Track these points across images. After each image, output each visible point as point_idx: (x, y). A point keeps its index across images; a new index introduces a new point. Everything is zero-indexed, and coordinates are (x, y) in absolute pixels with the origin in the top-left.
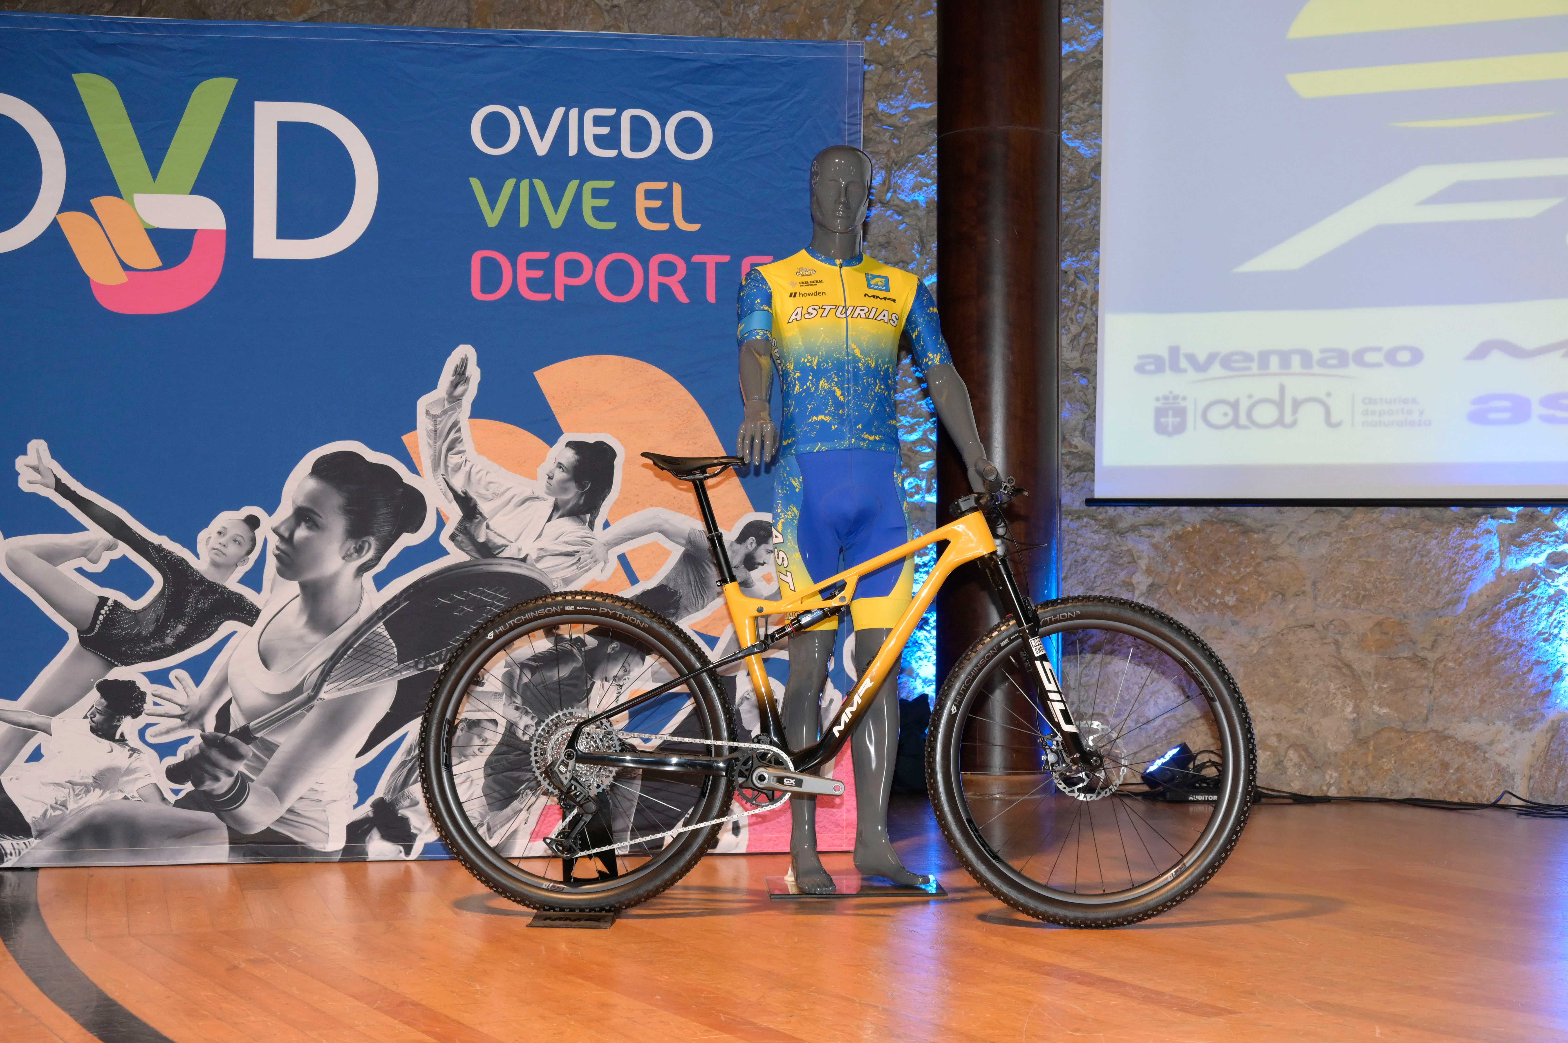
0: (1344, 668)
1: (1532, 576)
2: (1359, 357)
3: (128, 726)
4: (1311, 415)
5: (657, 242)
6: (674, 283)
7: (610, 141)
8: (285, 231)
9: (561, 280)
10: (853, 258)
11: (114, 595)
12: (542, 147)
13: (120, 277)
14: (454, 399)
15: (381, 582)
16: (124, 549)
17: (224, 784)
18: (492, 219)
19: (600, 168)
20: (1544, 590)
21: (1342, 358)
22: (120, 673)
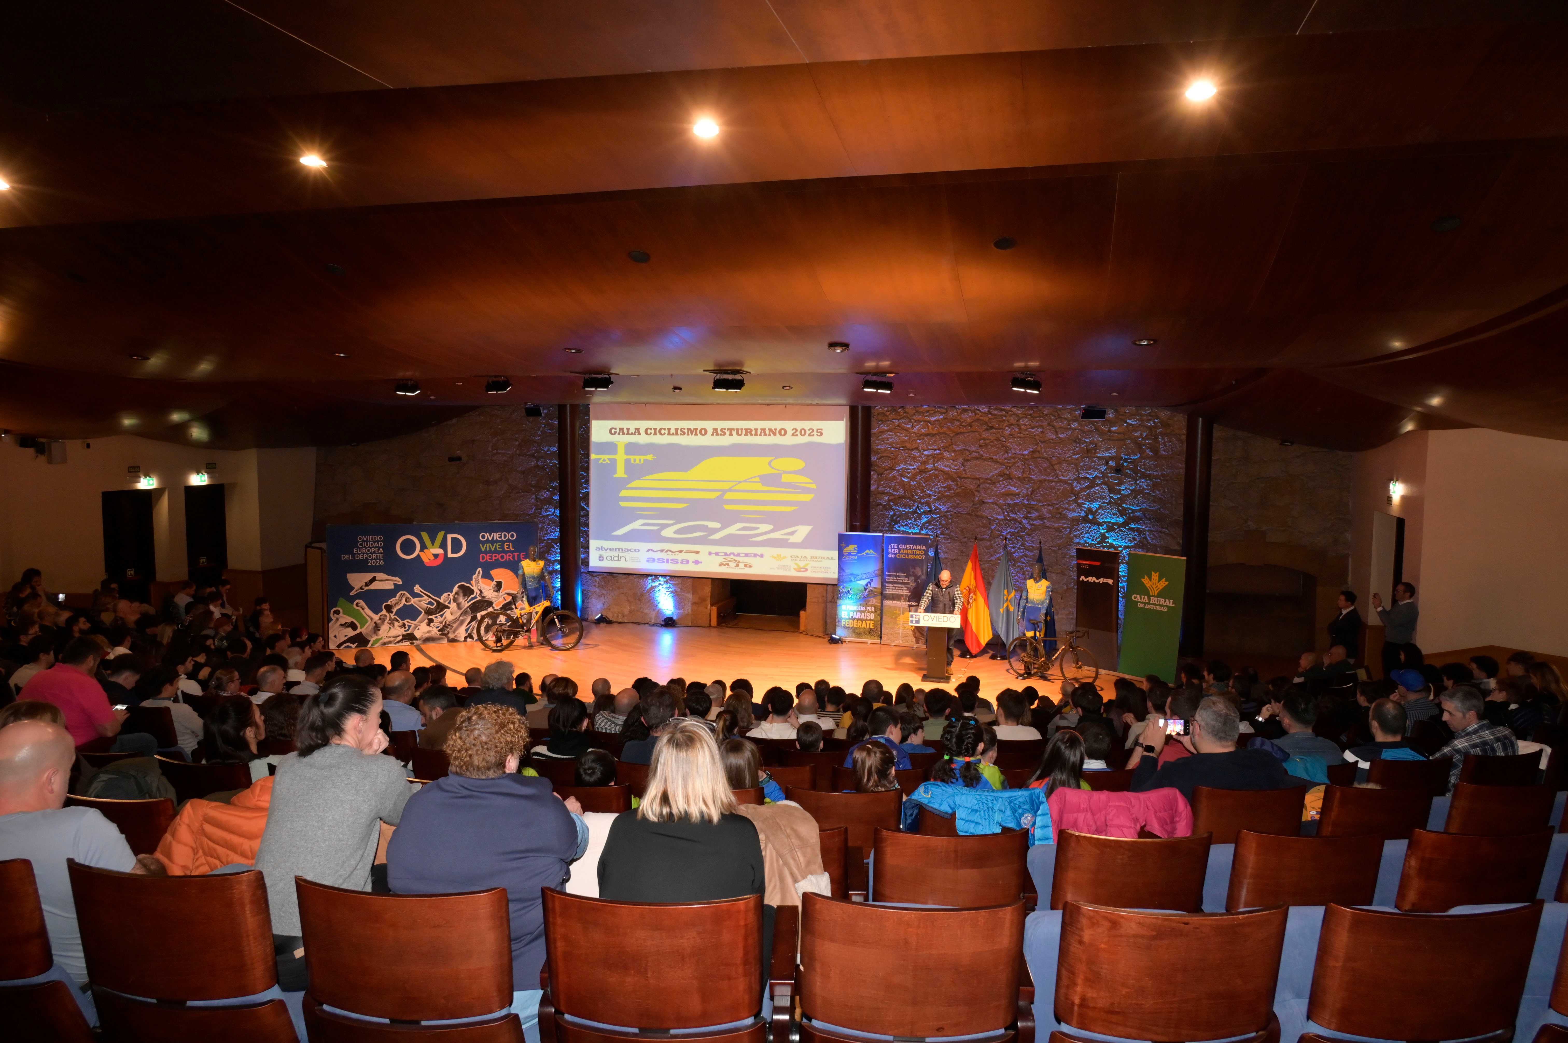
0: (628, 600)
1: (655, 586)
2: (630, 550)
3: (432, 624)
4: (623, 559)
5: (508, 552)
6: (511, 558)
7: (501, 537)
8: (453, 553)
9: (494, 558)
10: (534, 560)
11: (429, 606)
12: (490, 539)
13: (428, 561)
14: (478, 576)
15: (468, 602)
16: (430, 600)
17: (446, 632)
18: (483, 550)
19: (499, 541)
20: (657, 589)
21: (628, 550)
22: (430, 617)
